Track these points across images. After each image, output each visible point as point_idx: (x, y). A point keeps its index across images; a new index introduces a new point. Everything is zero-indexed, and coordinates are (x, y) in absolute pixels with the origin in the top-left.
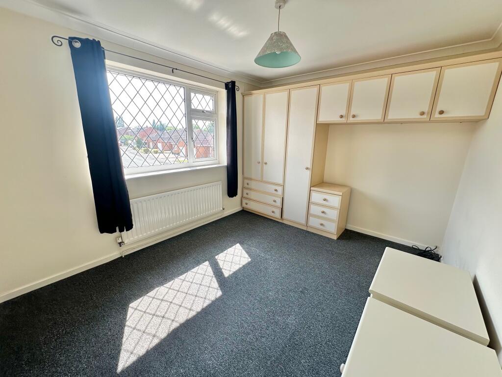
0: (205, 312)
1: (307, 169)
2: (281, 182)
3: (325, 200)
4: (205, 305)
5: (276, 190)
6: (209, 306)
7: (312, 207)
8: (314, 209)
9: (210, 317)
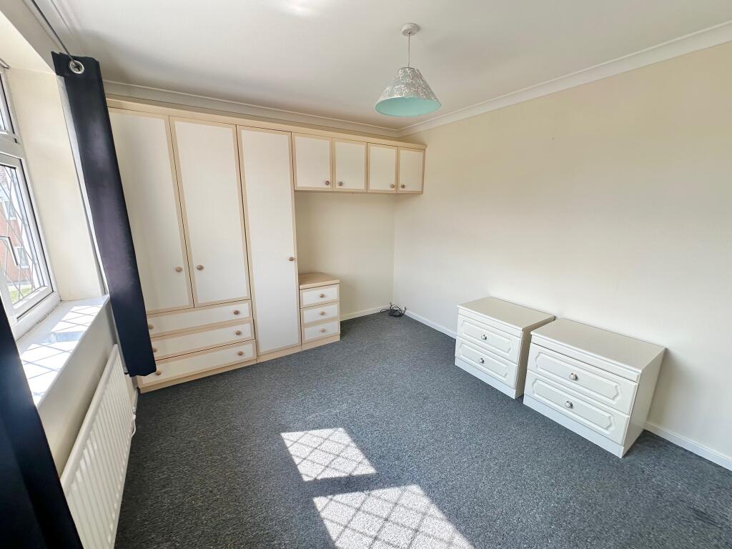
0: (455, 516)
1: (292, 259)
2: (245, 294)
3: (322, 296)
4: (439, 514)
5: (237, 313)
6: (441, 508)
7: (306, 313)
8: (309, 316)
9: (464, 510)
